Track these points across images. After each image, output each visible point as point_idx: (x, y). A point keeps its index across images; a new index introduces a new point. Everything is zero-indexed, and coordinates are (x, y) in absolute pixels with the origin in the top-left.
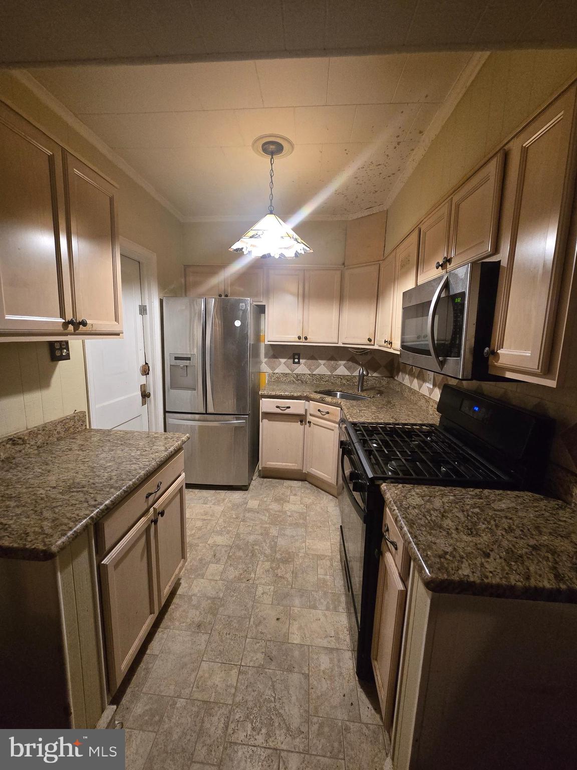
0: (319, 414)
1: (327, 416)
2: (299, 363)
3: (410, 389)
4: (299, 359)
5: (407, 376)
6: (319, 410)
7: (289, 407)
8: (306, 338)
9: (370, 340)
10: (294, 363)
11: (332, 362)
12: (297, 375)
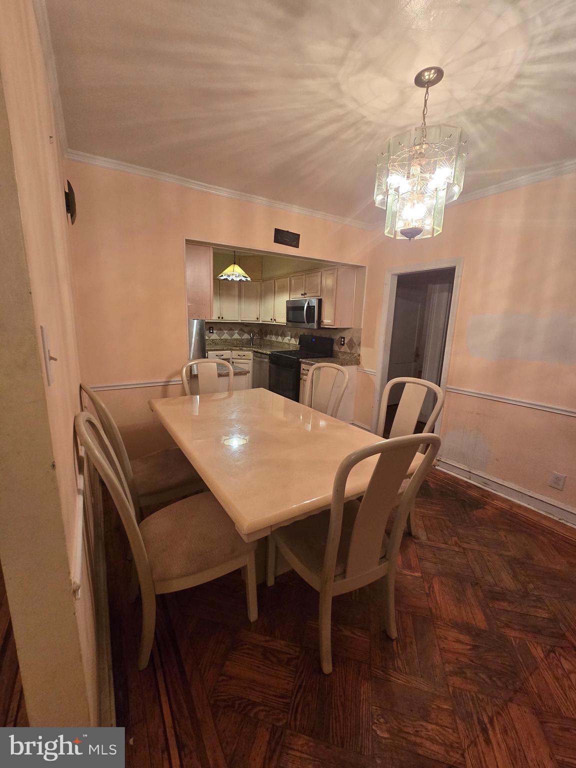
0: (239, 357)
1: (244, 357)
2: (213, 332)
3: (277, 342)
4: (213, 330)
5: (274, 336)
6: (239, 355)
7: (223, 355)
8: (222, 318)
9: (258, 319)
10: (210, 333)
11: (231, 332)
12: (213, 340)
